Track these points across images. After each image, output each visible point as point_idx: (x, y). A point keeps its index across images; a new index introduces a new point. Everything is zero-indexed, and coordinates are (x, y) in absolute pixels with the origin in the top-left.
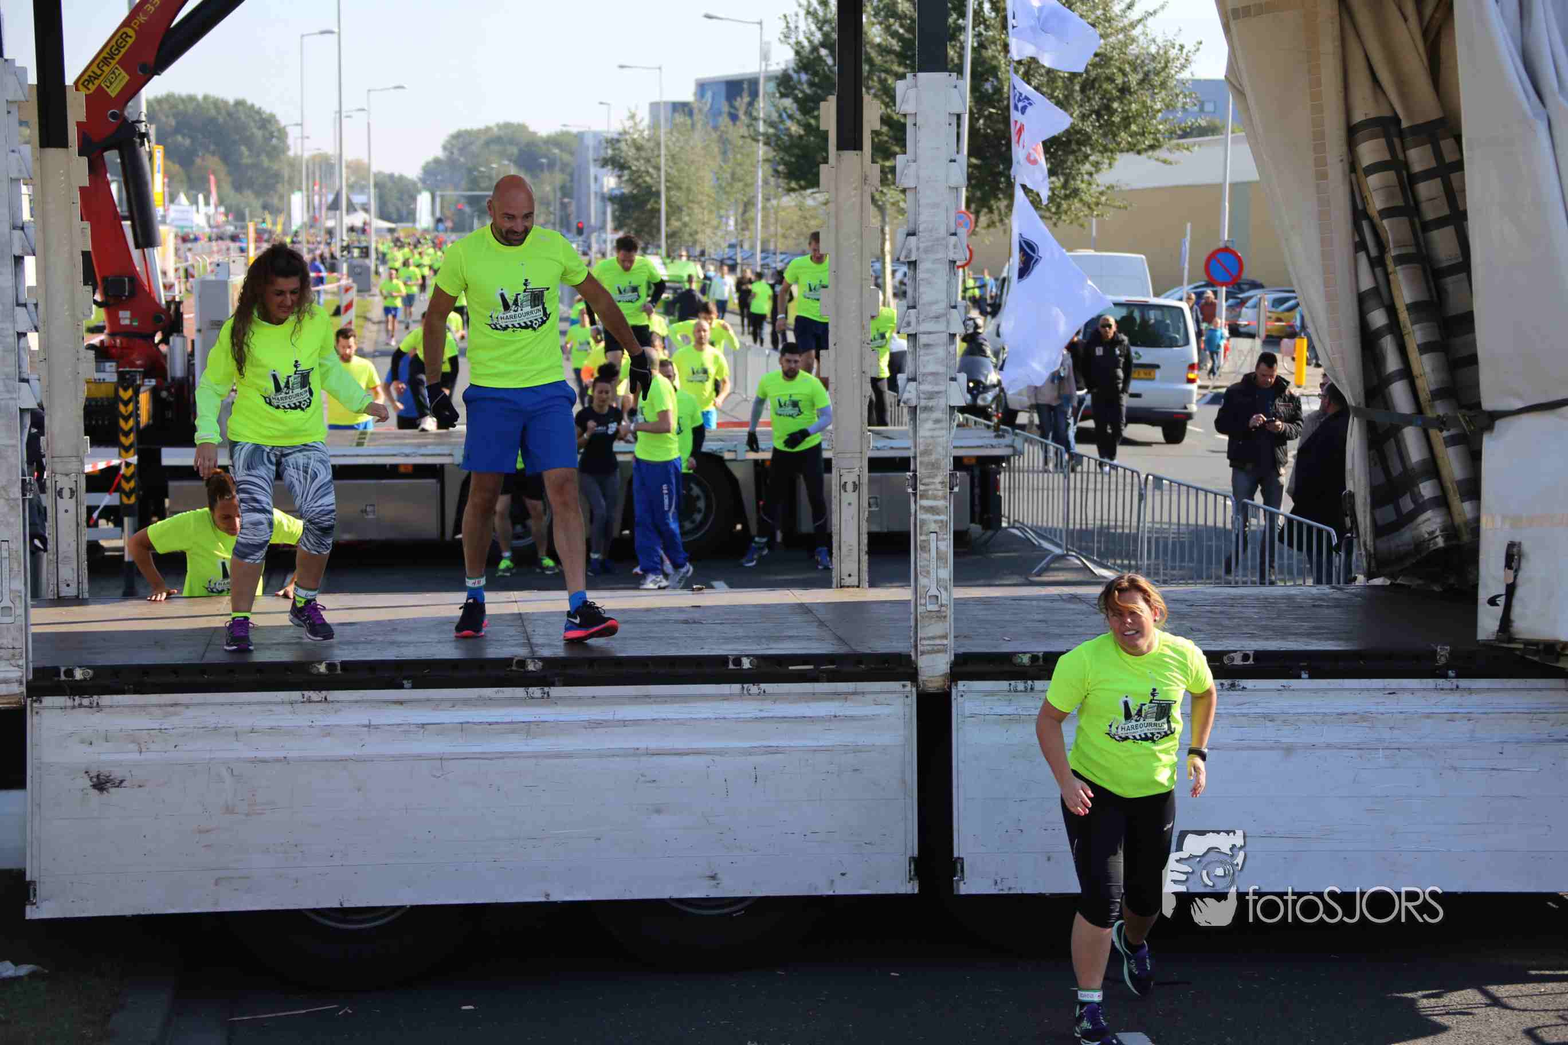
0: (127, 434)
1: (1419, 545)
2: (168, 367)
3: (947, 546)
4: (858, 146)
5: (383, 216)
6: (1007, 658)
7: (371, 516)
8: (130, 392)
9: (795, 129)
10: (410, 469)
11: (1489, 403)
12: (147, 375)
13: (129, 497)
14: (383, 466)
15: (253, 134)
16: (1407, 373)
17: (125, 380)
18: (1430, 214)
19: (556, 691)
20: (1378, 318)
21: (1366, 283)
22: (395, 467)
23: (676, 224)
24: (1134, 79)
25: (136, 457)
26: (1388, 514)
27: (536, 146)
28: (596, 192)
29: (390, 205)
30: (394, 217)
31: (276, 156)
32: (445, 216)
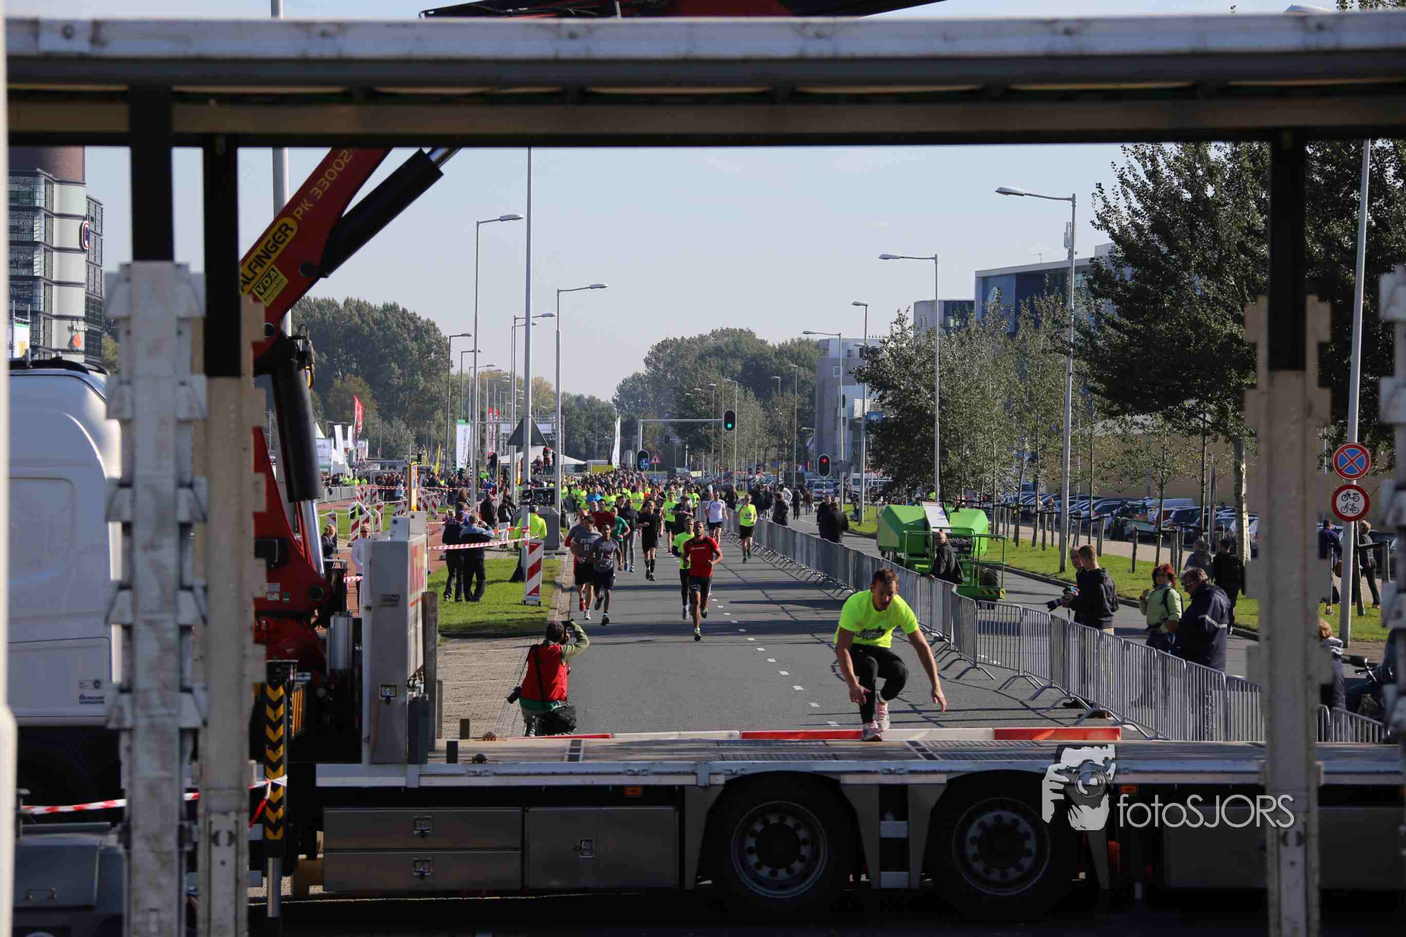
0: (275, 746)
2: (327, 657)
4: (1301, 364)
5: (570, 450)
7: (587, 856)
8: (281, 691)
10: (640, 791)
12: (301, 668)
13: (274, 829)
14: (605, 788)
15: (405, 348)
17: (275, 675)
22: (620, 789)
23: (954, 459)
25: (285, 777)
27: (766, 359)
28: (844, 418)
29: (577, 436)
30: (583, 451)
31: (435, 374)
32: (648, 449)
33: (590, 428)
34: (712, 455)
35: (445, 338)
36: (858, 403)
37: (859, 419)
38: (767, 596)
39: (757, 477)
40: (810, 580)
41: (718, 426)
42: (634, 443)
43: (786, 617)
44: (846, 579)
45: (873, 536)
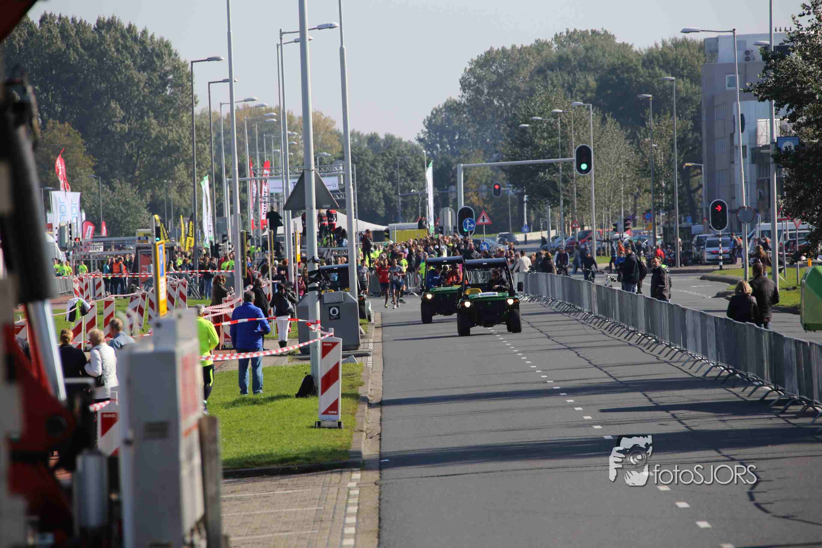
27: (629, 69)
28: (744, 147)
29: (372, 191)
30: (381, 212)
31: (174, 116)
32: (472, 205)
33: (391, 178)
34: (561, 208)
35: (185, 65)
36: (763, 125)
37: (766, 147)
38: (650, 400)
39: (627, 236)
40: (708, 375)
41: (568, 167)
42: (452, 196)
43: (681, 428)
44: (760, 373)
45: (794, 310)
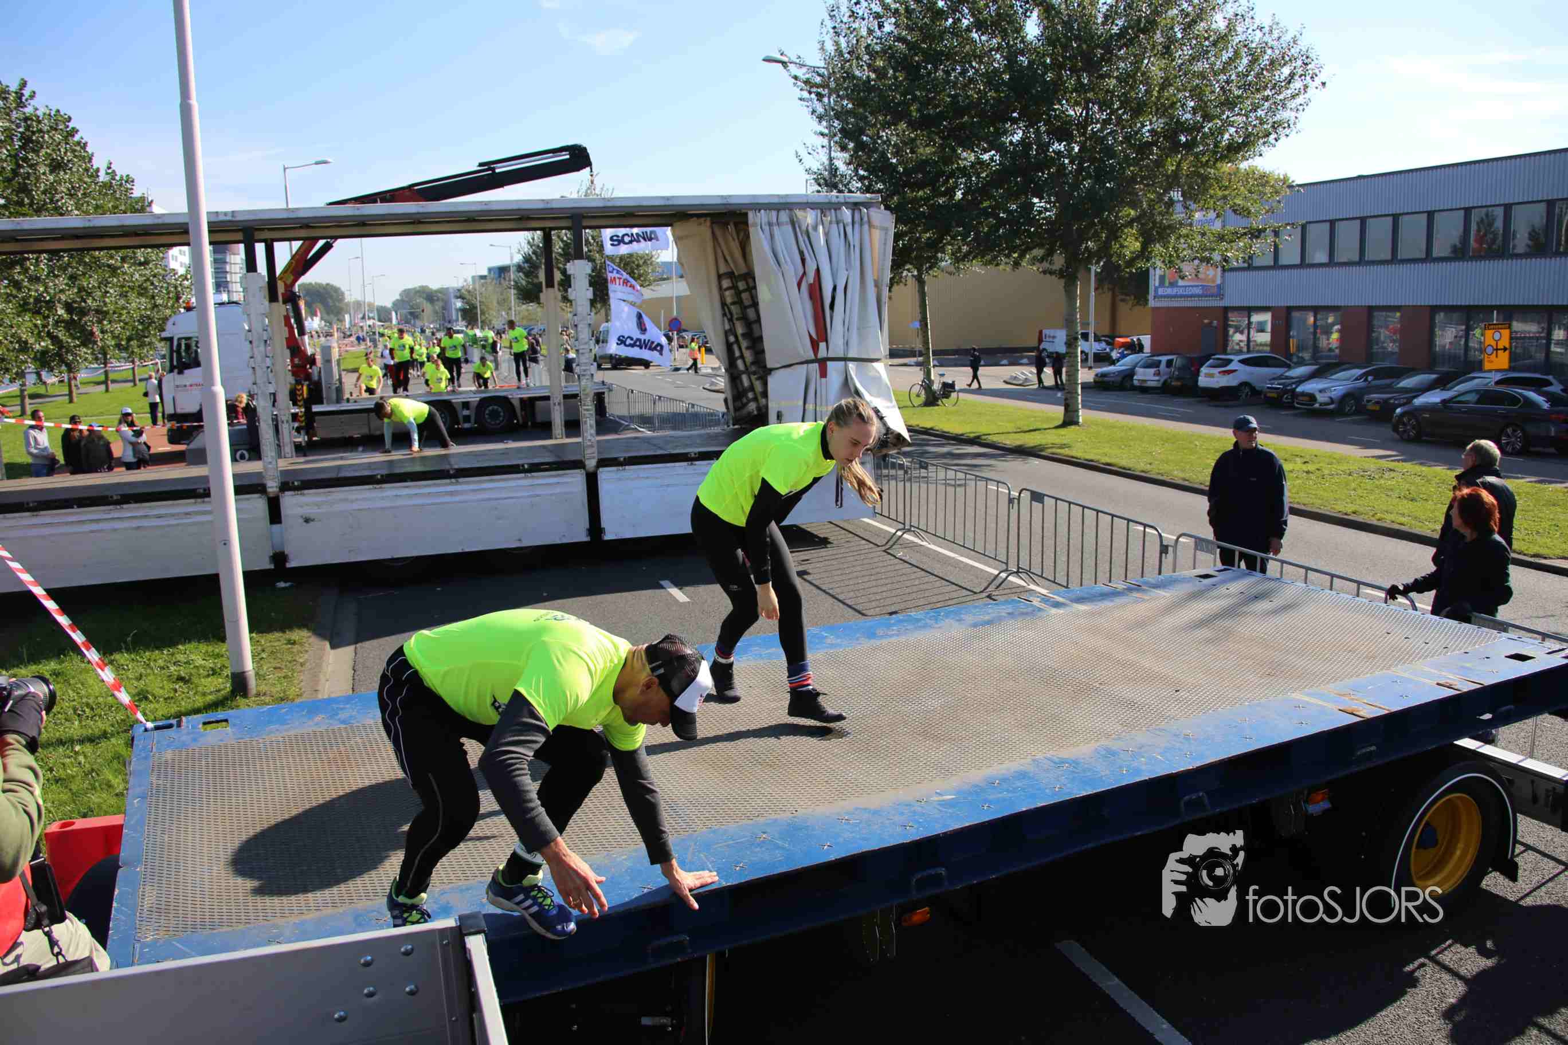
1: (749, 413)
3: (593, 422)
4: (552, 286)
5: (380, 320)
6: (616, 459)
9: (524, 283)
11: (770, 365)
12: (306, 380)
15: (332, 295)
16: (742, 357)
17: (298, 382)
18: (747, 303)
19: (461, 480)
20: (732, 339)
21: (727, 327)
23: (483, 318)
24: (641, 262)
26: (739, 404)
